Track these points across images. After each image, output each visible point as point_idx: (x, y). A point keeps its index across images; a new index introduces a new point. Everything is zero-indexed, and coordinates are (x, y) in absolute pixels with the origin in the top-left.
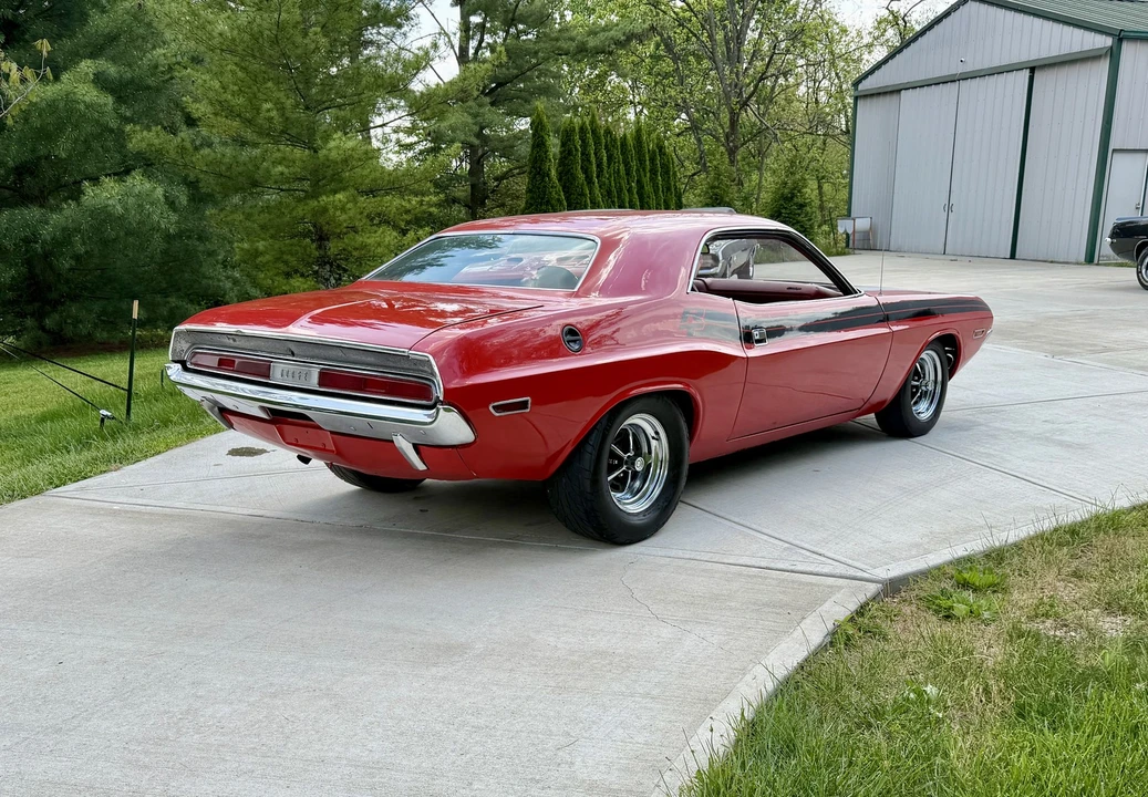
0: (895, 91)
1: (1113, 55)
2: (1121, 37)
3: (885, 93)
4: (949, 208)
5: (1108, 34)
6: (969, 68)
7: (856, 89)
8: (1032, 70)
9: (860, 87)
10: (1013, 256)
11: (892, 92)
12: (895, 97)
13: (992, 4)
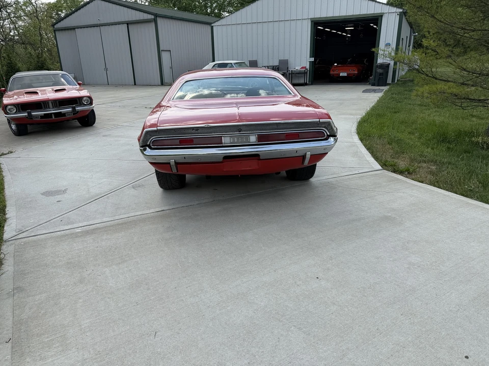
0: (73, 29)
1: (155, 21)
2: (156, 16)
3: (68, 29)
4: (106, 69)
5: (152, 14)
6: (102, 22)
7: (54, 27)
8: (128, 24)
9: (55, 26)
10: (135, 84)
11: (71, 29)
12: (73, 31)
13: (107, 1)
